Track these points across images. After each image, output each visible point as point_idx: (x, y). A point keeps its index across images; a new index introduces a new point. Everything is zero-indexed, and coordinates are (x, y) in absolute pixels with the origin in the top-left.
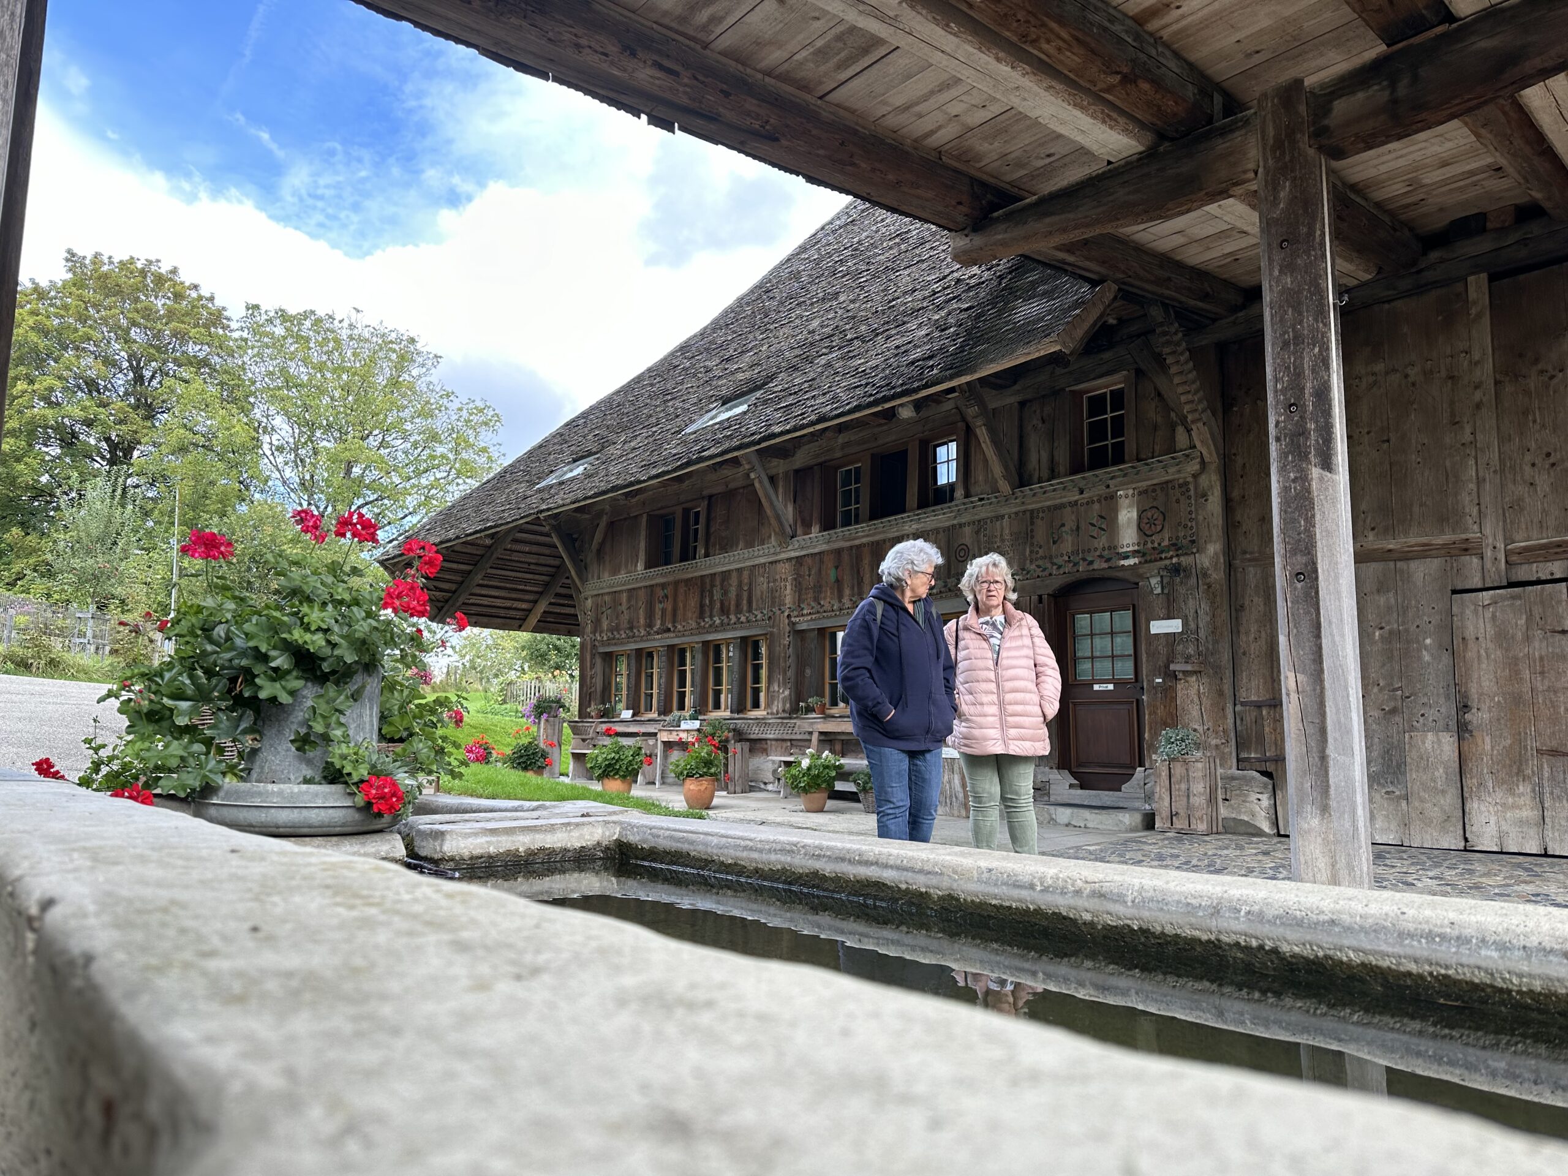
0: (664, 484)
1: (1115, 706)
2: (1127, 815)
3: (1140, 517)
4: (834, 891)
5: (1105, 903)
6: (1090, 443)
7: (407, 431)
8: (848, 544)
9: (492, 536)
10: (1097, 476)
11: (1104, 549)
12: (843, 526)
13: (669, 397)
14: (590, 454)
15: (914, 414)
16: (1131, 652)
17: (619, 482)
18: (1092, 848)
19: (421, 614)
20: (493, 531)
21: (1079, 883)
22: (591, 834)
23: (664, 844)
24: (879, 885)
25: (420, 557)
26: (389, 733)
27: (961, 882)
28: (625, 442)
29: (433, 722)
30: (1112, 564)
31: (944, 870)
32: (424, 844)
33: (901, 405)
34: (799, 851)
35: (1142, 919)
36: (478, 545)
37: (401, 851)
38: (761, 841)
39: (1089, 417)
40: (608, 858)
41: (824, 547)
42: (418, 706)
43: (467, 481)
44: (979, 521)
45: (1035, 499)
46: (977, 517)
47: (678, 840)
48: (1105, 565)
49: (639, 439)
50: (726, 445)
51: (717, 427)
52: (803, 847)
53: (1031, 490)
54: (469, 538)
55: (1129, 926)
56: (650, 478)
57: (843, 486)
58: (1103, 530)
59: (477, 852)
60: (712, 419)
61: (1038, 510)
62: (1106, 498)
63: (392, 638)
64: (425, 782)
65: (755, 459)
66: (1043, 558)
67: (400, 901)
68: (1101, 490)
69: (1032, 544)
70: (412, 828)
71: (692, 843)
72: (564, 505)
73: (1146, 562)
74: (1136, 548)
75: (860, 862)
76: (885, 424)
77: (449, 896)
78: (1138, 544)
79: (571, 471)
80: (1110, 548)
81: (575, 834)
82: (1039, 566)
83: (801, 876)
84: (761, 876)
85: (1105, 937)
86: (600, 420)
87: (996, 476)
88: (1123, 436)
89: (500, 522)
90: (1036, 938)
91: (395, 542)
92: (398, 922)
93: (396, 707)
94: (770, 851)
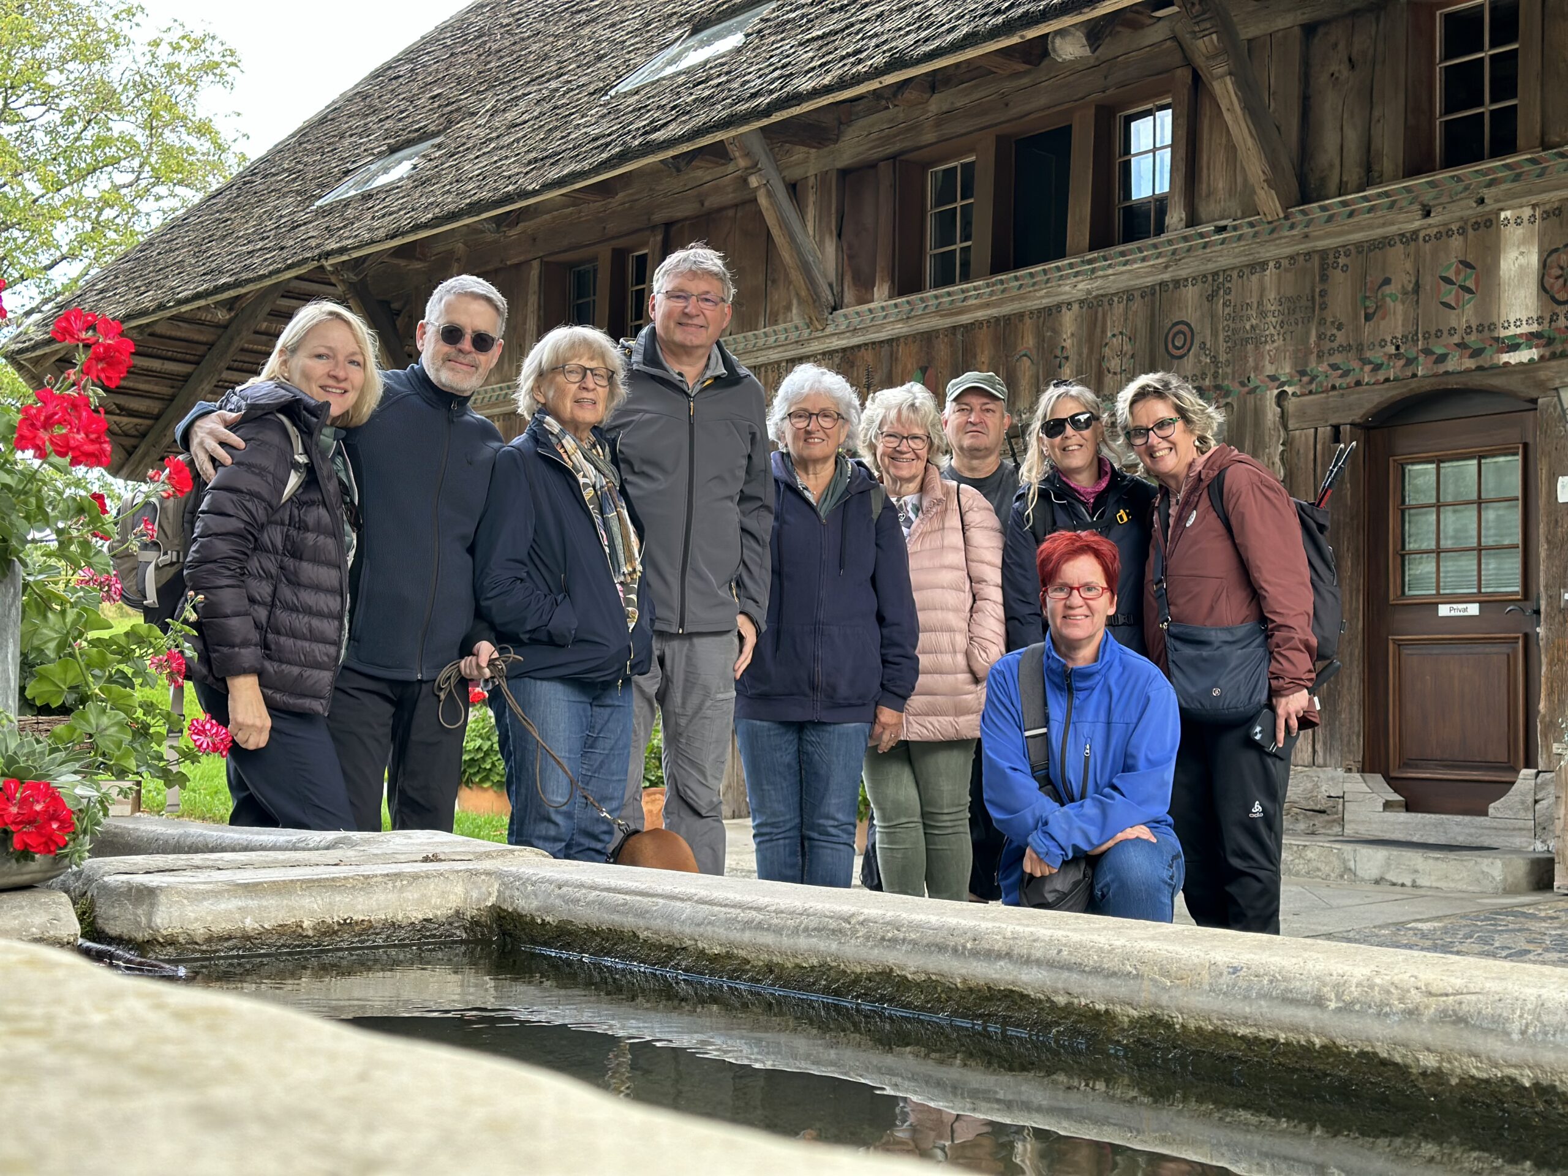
0: (573, 199)
1: (1479, 649)
2: (1499, 863)
3: (1544, 265)
4: (922, 1008)
5: (1465, 1034)
6: (1448, 110)
7: (53, 88)
8: (948, 322)
9: (230, 304)
10: (1459, 179)
11: (1469, 330)
12: (937, 285)
13: (583, 17)
14: (424, 136)
15: (1087, 52)
16: (1518, 539)
17: (484, 194)
18: (1425, 926)
19: (92, 459)
20: (232, 293)
21: (1415, 997)
22: (443, 894)
23: (586, 916)
24: (1013, 998)
25: (87, 346)
26: (40, 695)
27: (1178, 993)
28: (494, 112)
29: (124, 676)
30: (1484, 360)
31: (1143, 969)
32: (115, 911)
33: (1060, 33)
34: (854, 931)
35: (1540, 1066)
36: (202, 323)
37: (71, 926)
38: (778, 912)
39: (1447, 56)
40: (477, 942)
41: (900, 329)
42: (95, 643)
43: (179, 190)
44: (1215, 274)
45: (1330, 228)
46: (1211, 267)
47: (614, 909)
48: (1470, 364)
49: (522, 104)
50: (701, 118)
51: (682, 79)
52: (862, 923)
53: (1324, 209)
54: (185, 308)
55: (1513, 1080)
56: (547, 187)
57: (939, 202)
58: (1469, 291)
59: (222, 927)
60: (671, 62)
61: (1336, 250)
62: (1476, 226)
63: (40, 507)
64: (114, 792)
65: (758, 147)
66: (1345, 349)
67: (84, 1027)
68: (1467, 209)
69: (1322, 322)
70: (89, 880)
71: (641, 914)
72: (373, 242)
73: (1554, 356)
74: (1535, 328)
75: (975, 954)
76: (1026, 73)
77: (182, 1016)
78: (1540, 320)
79: (386, 170)
80: (1480, 328)
81: (412, 894)
82: (1334, 367)
83: (857, 979)
84: (778, 978)
85: (1463, 1100)
86: (442, 66)
87: (1252, 180)
88: (1515, 96)
89: (244, 276)
90: (1325, 1101)
91: (36, 317)
92: (85, 1070)
93: (52, 645)
94: (796, 931)
